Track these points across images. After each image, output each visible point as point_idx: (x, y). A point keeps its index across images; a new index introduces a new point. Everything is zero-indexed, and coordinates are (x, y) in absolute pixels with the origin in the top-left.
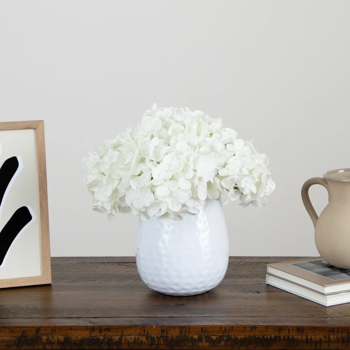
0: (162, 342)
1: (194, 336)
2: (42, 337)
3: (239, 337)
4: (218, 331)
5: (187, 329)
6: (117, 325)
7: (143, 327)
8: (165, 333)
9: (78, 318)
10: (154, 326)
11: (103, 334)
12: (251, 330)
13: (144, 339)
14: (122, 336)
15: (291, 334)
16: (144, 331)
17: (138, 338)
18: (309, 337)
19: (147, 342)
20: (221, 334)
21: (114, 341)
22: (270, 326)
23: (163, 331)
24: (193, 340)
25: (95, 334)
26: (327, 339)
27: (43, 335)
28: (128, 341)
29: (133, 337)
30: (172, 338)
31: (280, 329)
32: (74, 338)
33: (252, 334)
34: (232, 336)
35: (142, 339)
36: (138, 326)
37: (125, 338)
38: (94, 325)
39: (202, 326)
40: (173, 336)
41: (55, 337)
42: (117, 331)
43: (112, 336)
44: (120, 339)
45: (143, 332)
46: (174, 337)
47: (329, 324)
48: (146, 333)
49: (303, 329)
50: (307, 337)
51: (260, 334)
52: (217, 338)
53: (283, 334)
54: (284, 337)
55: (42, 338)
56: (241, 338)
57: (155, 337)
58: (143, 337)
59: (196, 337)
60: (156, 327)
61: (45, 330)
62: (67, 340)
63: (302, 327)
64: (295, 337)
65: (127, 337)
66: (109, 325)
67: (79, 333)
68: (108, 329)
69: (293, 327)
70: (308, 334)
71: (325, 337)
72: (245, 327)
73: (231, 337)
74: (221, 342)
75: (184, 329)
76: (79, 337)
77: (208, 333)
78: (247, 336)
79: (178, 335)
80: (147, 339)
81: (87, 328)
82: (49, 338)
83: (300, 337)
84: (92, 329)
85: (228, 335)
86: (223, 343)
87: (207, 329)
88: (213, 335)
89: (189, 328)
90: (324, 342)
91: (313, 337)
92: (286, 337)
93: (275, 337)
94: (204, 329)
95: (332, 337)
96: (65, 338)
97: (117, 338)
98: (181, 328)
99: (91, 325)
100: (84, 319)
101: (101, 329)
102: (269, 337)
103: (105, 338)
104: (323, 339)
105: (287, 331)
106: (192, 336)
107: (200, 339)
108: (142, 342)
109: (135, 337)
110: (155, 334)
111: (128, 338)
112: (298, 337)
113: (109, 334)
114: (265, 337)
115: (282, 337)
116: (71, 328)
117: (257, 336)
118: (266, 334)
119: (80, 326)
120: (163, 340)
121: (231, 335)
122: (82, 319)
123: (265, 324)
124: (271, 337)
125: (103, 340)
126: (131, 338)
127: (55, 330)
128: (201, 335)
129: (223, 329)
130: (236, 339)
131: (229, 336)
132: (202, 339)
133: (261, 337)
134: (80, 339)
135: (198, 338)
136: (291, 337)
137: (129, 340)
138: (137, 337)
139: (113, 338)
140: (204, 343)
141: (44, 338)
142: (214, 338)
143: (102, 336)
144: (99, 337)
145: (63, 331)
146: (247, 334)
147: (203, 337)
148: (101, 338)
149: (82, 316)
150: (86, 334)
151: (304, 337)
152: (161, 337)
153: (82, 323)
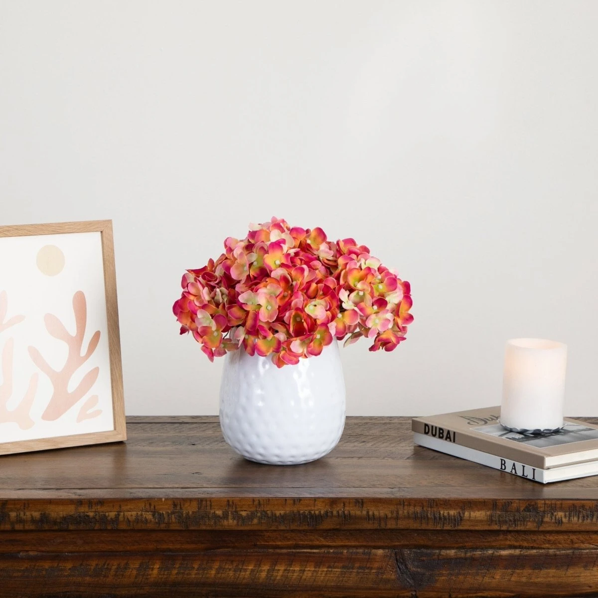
0: (174, 520)
1: (217, 512)
2: (10, 513)
3: (278, 513)
4: (249, 505)
5: (208, 503)
6: (111, 497)
7: (148, 500)
8: (178, 508)
9: (57, 489)
10: (163, 499)
11: (93, 510)
12: (294, 503)
13: (149, 516)
14: (119, 512)
15: (347, 508)
16: (150, 505)
17: (142, 515)
18: (371, 513)
19: (153, 520)
20: (253, 509)
21: (109, 518)
22: (319, 498)
23: (175, 505)
24: (216, 517)
25: (83, 509)
26: (395, 515)
27: (12, 510)
28: (128, 518)
29: (134, 513)
30: (188, 514)
31: (333, 501)
32: (53, 515)
33: (295, 509)
34: (268, 512)
35: (147, 516)
36: (142, 499)
37: (124, 515)
38: (81, 497)
39: (229, 499)
40: (189, 513)
41: (28, 513)
42: (113, 506)
43: (106, 512)
44: (117, 516)
45: (148, 507)
46: (191, 513)
47: (397, 495)
48: (152, 507)
49: (362, 502)
50: (368, 512)
51: (306, 509)
52: (247, 514)
53: (337, 509)
54: (338, 512)
55: (9, 515)
56: (280, 514)
57: (164, 513)
58: (148, 513)
59: (219, 513)
60: (165, 500)
61: (15, 504)
62: (44, 518)
63: (362, 500)
64: (352, 513)
65: (126, 513)
66: (101, 497)
67: (61, 508)
68: (101, 502)
69: (350, 499)
70: (369, 508)
71: (392, 512)
72: (286, 500)
73: (267, 513)
74: (252, 520)
75: (204, 503)
76: (61, 513)
77: (236, 508)
78: (288, 512)
79: (195, 511)
80: (153, 515)
81: (71, 502)
82: (19, 515)
83: (358, 513)
84: (79, 502)
85: (262, 510)
86: (255, 521)
87: (235, 502)
88: (242, 511)
89: (210, 501)
90: (391, 518)
91: (376, 513)
92: (340, 512)
93: (327, 512)
94: (231, 503)
95: (400, 512)
96: (41, 514)
97: (112, 515)
98: (200, 501)
99: (77, 497)
100: (67, 490)
101: (90, 502)
102: (317, 512)
103: (96, 515)
104: (389, 515)
105: (342, 504)
106: (215, 512)
107: (225, 516)
108: (146, 520)
109: (137, 514)
110: (164, 510)
111: (128, 514)
112: (356, 512)
113: (104, 509)
114: (313, 512)
115: (335, 513)
116: (50, 502)
117: (301, 512)
118: (313, 508)
119: (62, 499)
120: (175, 518)
121: (268, 511)
122: (62, 491)
123: (313, 496)
124: (320, 512)
125: (94, 518)
126: (132, 515)
127: (28, 504)
128: (226, 510)
129: (256, 503)
130: (274, 515)
131: (264, 511)
132: (228, 516)
133: (307, 512)
134: (61, 515)
135: (223, 514)
136: (346, 512)
137: (129, 517)
138: (139, 513)
139: (107, 514)
140: (231, 521)
141: (13, 515)
142: (244, 514)
143: (91, 512)
144: (88, 514)
145: (39, 506)
146: (288, 509)
147: (230, 512)
148: (91, 514)
149: (62, 486)
150: (71, 510)
151: (364, 513)
152: (173, 513)
153: (63, 495)
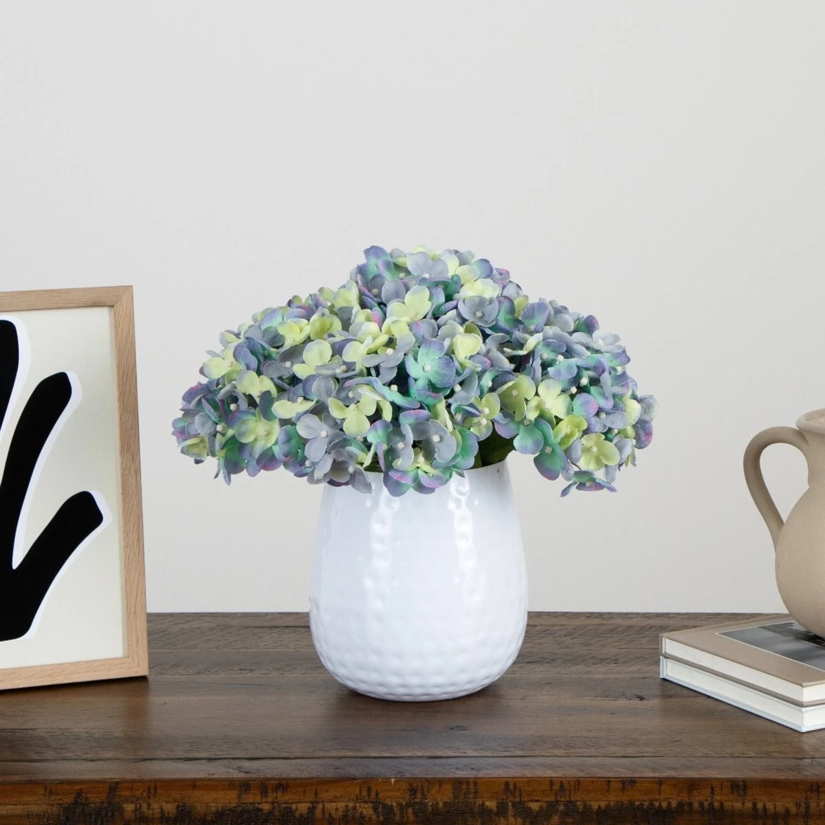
0: (411, 817)
1: (488, 804)
2: (124, 805)
3: (595, 806)
4: (543, 791)
5: (472, 786)
6: (303, 776)
7: (365, 782)
8: (419, 795)
9: (210, 759)
10: (393, 780)
11: (270, 799)
12: (623, 789)
13: (367, 810)
14: (315, 803)
15: (718, 798)
16: (369, 790)
17: (354, 808)
18: (760, 806)
19: (374, 817)
20: (552, 799)
21: (297, 814)
22: (667, 778)
23: (413, 791)
24: (485, 812)
25: (252, 798)
26: (802, 809)
27: (127, 800)
28: (330, 814)
29: (341, 805)
30: (435, 806)
31: (692, 785)
32: (200, 808)
33: (624, 799)
34: (578, 803)
35: (364, 810)
36: (355, 779)
37: (323, 808)
38: (248, 776)
39: (508, 780)
40: (437, 803)
41: (156, 806)
42: (304, 792)
43: (292, 803)
44: (311, 810)
45: (365, 793)
46: (441, 805)
47: (808, 773)
48: (373, 795)
49: (745, 786)
50: (755, 804)
51: (645, 798)
52: (541, 807)
53: (699, 798)
54: (701, 804)
55: (123, 808)
56: (599, 807)
57: (394, 804)
58: (366, 806)
59: (491, 804)
60: (396, 782)
61: (132, 789)
62: (184, 813)
63: (744, 781)
64: (727, 805)
65: (328, 805)
66: (284, 776)
67: (213, 795)
68: (283, 785)
69: (722, 782)
70: (757, 797)
71: (798, 805)
72: (608, 781)
73: (575, 806)
74: (550, 816)
75: (464, 786)
76: (213, 805)
77: (521, 795)
78: (612, 803)
79: (448, 801)
80: (375, 809)
81: (231, 784)
82: (140, 808)
83: (738, 805)
84: (244, 786)
85: (568, 799)
86: (555, 819)
87: (518, 785)
88: (532, 801)
89: (475, 783)
90: (797, 815)
91: (770, 806)
92: (706, 804)
93: (680, 804)
94: (511, 787)
95: (813, 805)
96: (178, 806)
97: (303, 808)
98: (457, 783)
99: (241, 775)
100: (225, 762)
101: (265, 786)
102: (664, 804)
103: (273, 809)
104: (793, 810)
105: (709, 790)
106: (483, 803)
107: (502, 810)
108: (362, 817)
109: (347, 806)
110: (393, 799)
111: (331, 807)
112: (735, 804)
113: (283, 798)
114: (657, 804)
115: (696, 805)
116: (194, 784)
117: (637, 803)
118: (657, 797)
119: (215, 780)
120: (414, 813)
121: (576, 801)
122: (218, 762)
123: (657, 775)
124: (669, 804)
125: (270, 812)
126: (336, 808)
127: (156, 789)
128: (503, 800)
129: (557, 787)
130: (587, 809)
131: (570, 801)
132: (508, 809)
133: (646, 804)
134: (213, 809)
135: (498, 807)
136: (716, 804)
137: (333, 812)
138: (351, 805)
139: (294, 806)
140: (512, 820)
141: (129, 807)
142: (535, 806)
143: (267, 803)
144: (260, 806)
145: (174, 792)
146: (613, 799)
147: (510, 804)
148: (266, 807)
149: (221, 755)
150: (228, 799)
151: (749, 805)
152: (408, 805)
153: (219, 771)
